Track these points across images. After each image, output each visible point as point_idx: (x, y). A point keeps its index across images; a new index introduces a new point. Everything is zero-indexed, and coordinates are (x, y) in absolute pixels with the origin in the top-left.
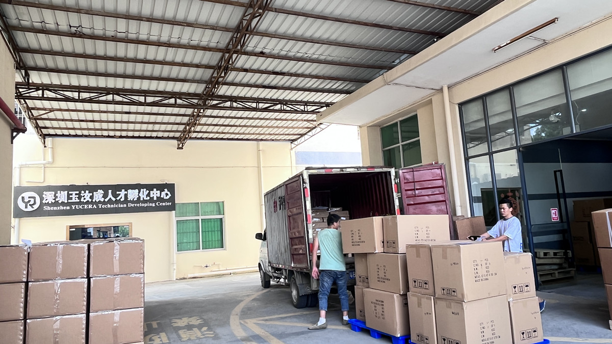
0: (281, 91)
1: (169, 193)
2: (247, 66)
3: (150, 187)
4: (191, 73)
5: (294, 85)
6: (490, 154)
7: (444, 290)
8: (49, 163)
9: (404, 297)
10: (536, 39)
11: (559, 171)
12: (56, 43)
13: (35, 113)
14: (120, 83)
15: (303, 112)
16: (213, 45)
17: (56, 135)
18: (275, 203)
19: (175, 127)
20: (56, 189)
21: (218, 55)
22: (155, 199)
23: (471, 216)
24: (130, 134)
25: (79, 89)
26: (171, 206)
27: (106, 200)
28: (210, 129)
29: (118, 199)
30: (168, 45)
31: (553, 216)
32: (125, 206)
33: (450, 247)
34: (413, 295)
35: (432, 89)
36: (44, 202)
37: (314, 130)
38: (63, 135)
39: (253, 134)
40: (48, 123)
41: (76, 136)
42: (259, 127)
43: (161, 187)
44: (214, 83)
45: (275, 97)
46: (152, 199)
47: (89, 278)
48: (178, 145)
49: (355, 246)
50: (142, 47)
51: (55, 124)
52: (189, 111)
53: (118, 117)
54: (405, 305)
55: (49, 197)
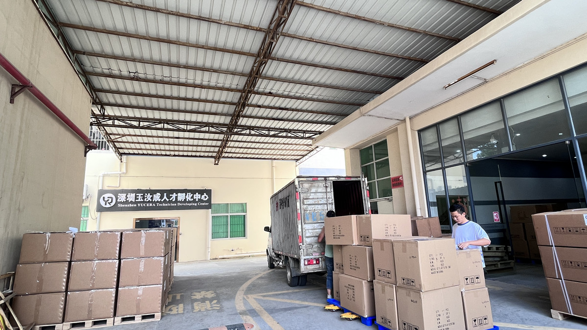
0: (286, 122)
1: (207, 196)
2: (260, 103)
3: (194, 192)
4: (220, 108)
5: (295, 118)
6: (443, 169)
7: (404, 279)
8: (123, 173)
9: (371, 283)
10: (478, 78)
11: (499, 182)
12: (121, 85)
13: (113, 137)
14: (169, 116)
15: (302, 138)
16: (234, 87)
17: (129, 154)
18: (277, 204)
19: (212, 149)
20: (127, 192)
21: (238, 95)
22: (197, 200)
23: (429, 216)
24: (181, 153)
25: (140, 120)
26: (208, 205)
27: (162, 200)
28: (237, 150)
29: (171, 199)
30: (201, 87)
31: (495, 218)
32: (175, 205)
33: (409, 242)
34: (378, 283)
35: (398, 120)
36: (118, 201)
37: (312, 152)
38: (134, 154)
39: (268, 154)
40: (122, 145)
41: (143, 154)
42: (272, 149)
43: (201, 192)
44: (236, 116)
45: (282, 127)
46: (194, 201)
47: (120, 259)
48: (215, 161)
49: (336, 239)
50: (183, 88)
51: (128, 145)
52: (221, 137)
53: (171, 141)
54: (372, 290)
55: (122, 197)
